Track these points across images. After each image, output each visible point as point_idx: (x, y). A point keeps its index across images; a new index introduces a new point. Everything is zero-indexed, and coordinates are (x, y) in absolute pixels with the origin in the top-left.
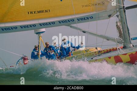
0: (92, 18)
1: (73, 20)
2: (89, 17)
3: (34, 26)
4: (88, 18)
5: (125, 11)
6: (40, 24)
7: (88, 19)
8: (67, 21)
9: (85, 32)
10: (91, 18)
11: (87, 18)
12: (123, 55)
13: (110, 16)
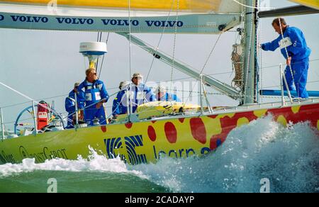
0: (180, 24)
1: (135, 22)
2: (174, 22)
3: (42, 20)
4: (172, 23)
5: (256, 22)
7: (171, 25)
8: (122, 23)
9: (159, 57)
10: (178, 25)
11: (170, 22)
12: (208, 116)
13: (222, 27)
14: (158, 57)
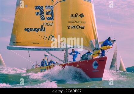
5: (68, 49)
6: (36, 49)
10: (55, 50)
13: (62, 50)
14: (52, 55)
